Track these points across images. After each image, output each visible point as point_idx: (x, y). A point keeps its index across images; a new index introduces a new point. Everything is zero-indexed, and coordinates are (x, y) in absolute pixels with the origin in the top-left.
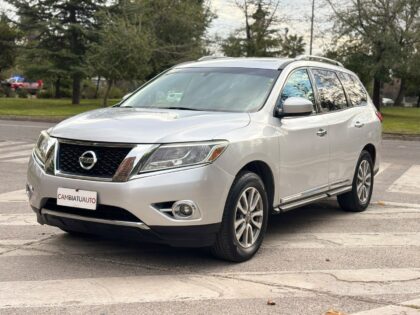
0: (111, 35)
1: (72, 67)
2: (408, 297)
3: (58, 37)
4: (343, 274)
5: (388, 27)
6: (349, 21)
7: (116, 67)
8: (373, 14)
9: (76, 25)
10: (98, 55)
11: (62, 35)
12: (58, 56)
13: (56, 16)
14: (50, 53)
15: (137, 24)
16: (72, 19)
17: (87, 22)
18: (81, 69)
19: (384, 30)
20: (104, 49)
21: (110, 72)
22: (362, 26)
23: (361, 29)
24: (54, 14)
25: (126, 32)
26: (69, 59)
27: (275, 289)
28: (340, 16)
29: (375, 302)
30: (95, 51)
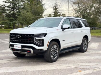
0: (23, 14)
1: (13, 21)
2: (94, 68)
3: (10, 15)
4: (81, 64)
5: (85, 12)
6: (77, 11)
7: (24, 21)
8: (82, 9)
9: (14, 12)
10: (20, 19)
11: (11, 14)
12: (10, 19)
13: (9, 10)
14: (8, 18)
15: (29, 11)
16: (13, 10)
17: (17, 11)
18: (16, 22)
19: (85, 13)
20: (21, 17)
21: (23, 23)
22: (80, 12)
23: (79, 12)
24: (9, 9)
25: (26, 13)
26: (12, 19)
27: (68, 67)
28: (75, 9)
29: (88, 69)
30: (19, 18)
